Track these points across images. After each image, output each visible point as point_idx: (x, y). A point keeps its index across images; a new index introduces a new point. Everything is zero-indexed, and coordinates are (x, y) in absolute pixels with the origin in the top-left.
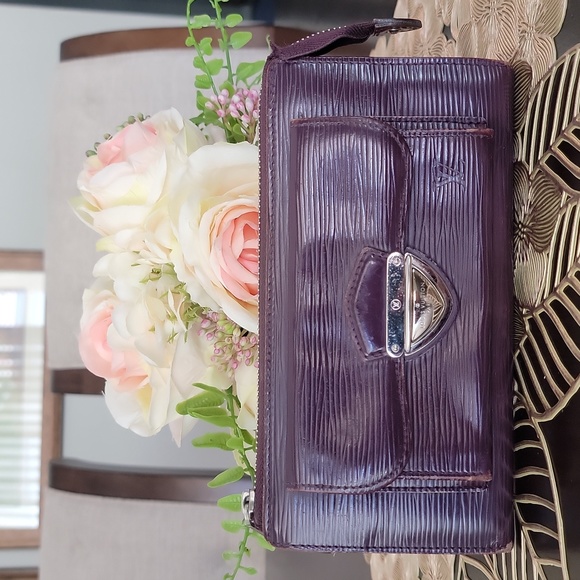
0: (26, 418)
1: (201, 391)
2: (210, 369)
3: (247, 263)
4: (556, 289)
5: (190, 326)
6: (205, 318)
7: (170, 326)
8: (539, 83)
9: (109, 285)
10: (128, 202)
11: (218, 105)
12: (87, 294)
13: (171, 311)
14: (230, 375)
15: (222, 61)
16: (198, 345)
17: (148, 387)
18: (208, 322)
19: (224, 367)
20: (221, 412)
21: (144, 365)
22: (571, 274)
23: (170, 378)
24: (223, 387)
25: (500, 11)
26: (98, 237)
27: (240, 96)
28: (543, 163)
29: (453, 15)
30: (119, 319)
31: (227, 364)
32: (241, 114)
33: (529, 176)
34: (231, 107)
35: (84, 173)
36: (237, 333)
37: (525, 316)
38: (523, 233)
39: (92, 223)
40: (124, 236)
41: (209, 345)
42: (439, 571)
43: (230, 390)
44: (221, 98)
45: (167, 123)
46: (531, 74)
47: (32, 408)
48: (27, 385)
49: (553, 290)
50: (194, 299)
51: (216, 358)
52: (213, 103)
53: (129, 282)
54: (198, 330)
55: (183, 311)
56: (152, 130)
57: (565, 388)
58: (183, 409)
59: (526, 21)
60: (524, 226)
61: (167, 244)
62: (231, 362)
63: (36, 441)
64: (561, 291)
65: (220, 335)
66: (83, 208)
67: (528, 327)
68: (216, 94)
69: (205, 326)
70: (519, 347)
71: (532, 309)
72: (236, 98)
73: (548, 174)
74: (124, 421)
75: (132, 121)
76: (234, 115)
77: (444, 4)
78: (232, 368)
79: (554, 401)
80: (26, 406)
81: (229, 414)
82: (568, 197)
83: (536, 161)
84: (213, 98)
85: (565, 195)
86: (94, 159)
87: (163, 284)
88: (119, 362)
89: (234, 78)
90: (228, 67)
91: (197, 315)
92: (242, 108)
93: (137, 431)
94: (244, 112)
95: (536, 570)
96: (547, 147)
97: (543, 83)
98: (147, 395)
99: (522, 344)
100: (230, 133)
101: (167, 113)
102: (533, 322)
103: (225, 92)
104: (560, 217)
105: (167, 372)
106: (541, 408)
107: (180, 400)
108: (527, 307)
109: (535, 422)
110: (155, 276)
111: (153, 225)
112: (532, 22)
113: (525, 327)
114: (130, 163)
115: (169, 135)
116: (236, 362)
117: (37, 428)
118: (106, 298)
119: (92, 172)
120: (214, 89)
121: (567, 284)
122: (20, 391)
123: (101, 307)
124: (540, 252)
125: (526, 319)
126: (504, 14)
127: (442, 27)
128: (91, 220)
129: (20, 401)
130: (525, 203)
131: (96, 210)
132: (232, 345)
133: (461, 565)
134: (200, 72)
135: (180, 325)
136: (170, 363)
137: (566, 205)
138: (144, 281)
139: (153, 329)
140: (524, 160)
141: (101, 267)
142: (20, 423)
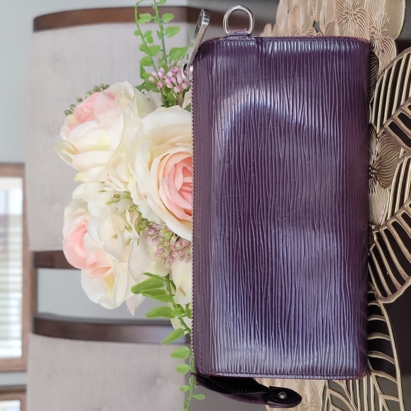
0: (11, 279)
1: (148, 277)
2: (154, 263)
3: (184, 193)
4: (396, 214)
5: (141, 234)
6: (151, 227)
7: (127, 234)
8: (384, 70)
9: (84, 205)
10: (97, 149)
11: (157, 79)
12: (67, 211)
13: (128, 224)
14: (168, 266)
15: (159, 46)
16: (146, 246)
17: (112, 275)
18: (153, 231)
19: (163, 261)
20: (162, 293)
21: (109, 260)
22: (407, 205)
23: (127, 269)
24: (163, 275)
25: (356, 17)
26: (76, 172)
27: (173, 72)
28: (387, 126)
29: (321, 15)
30: (93, 229)
31: (166, 258)
32: (174, 86)
33: (377, 135)
34: (167, 81)
35: (65, 128)
36: (174, 239)
37: (374, 230)
38: (372, 173)
39: (71, 163)
40: (95, 171)
41: (153, 247)
42: (312, 398)
43: (168, 276)
44: (160, 74)
45: (122, 92)
46: (378, 63)
47: (15, 272)
48: (11, 255)
49: (393, 214)
50: (144, 216)
51: (158, 255)
52: (154, 77)
53: (98, 204)
54: (146, 236)
55: (137, 224)
56: (112, 97)
57: (402, 282)
58: (136, 290)
59: (375, 26)
60: (373, 169)
61: (125, 178)
62: (168, 258)
63: (19, 295)
64: (399, 216)
65: (161, 239)
66: (65, 152)
67: (375, 238)
68: (156, 70)
69: (150, 233)
70: (369, 251)
71: (379, 226)
72: (170, 74)
73: (390, 135)
74: (95, 298)
75: (97, 90)
76: (169, 86)
77: (314, 7)
78: (169, 262)
79: (394, 290)
80: (11, 271)
81: (168, 293)
82: (405, 152)
83: (382, 125)
84: (154, 74)
85: (402, 150)
86: (71, 117)
87: (121, 205)
88: (91, 258)
89: (168, 58)
90: (164, 50)
91: (146, 227)
92: (174, 81)
93: (104, 305)
94: (176, 84)
95: (381, 402)
96: (389, 116)
97: (386, 71)
98: (111, 281)
99: (371, 249)
100: (165, 98)
101: (122, 84)
102: (379, 235)
103: (162, 69)
104: (399, 165)
105: (125, 265)
106: (385, 294)
107: (134, 284)
108: (375, 224)
109: (381, 303)
110: (116, 199)
111: (115, 165)
112: (379, 27)
113: (373, 237)
114: (98, 122)
115: (124, 100)
116: (172, 258)
117: (19, 286)
118: (82, 214)
119: (72, 126)
120: (154, 67)
121: (404, 211)
122: (7, 259)
123: (78, 220)
124: (385, 188)
125: (374, 233)
126: (359, 19)
127: (313, 22)
128: (70, 160)
129: (7, 267)
130: (374, 152)
131: (74, 153)
132: (169, 246)
133: (328, 396)
134: (144, 55)
135: (134, 233)
136: (127, 259)
137: (403, 157)
138: (109, 203)
139: (116, 236)
140: (373, 122)
141: (78, 193)
142: (7, 283)
